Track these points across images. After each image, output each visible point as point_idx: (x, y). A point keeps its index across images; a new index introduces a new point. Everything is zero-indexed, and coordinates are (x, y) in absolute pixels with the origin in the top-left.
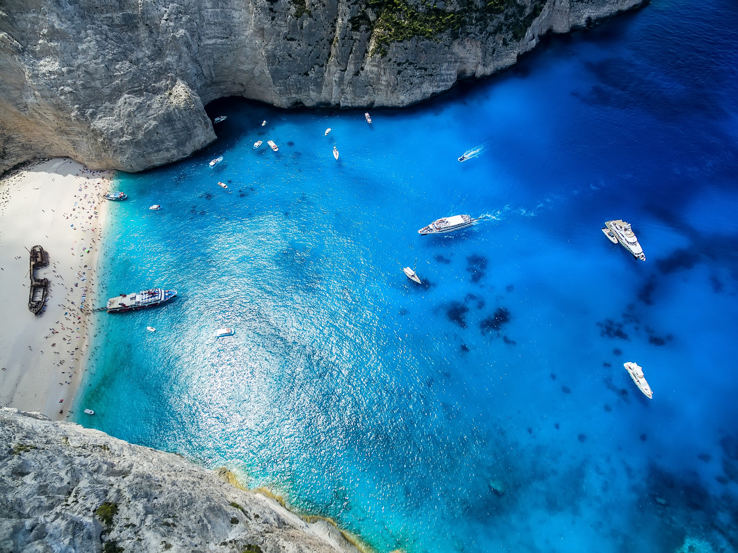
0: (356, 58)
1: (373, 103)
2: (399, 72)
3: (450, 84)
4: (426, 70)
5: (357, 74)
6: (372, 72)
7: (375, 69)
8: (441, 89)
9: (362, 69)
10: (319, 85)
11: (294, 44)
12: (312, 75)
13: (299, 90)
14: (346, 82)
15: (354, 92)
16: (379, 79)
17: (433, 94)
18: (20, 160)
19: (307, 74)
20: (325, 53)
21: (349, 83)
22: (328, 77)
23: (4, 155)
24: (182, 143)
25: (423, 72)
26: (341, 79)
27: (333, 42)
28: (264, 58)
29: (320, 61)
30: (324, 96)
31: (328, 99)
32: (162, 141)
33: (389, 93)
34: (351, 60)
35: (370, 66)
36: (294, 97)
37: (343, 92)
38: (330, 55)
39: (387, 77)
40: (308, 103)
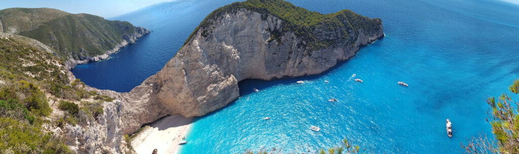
0: (299, 58)
1: (306, 74)
2: (316, 61)
3: (335, 64)
5: (300, 63)
6: (306, 62)
8: (333, 66)
9: (302, 61)
10: (284, 70)
11: (276, 55)
12: (282, 66)
13: (276, 72)
14: (295, 67)
15: (299, 71)
16: (308, 64)
17: (330, 68)
18: (163, 116)
19: (280, 66)
20: (287, 57)
21: (297, 67)
22: (288, 66)
23: (160, 114)
24: (225, 100)
25: (325, 60)
26: (294, 66)
27: (290, 53)
28: (264, 62)
29: (285, 60)
30: (286, 73)
31: (287, 74)
32: (218, 100)
33: (313, 69)
34: (298, 59)
35: (305, 60)
36: (273, 75)
37: (294, 71)
38: (289, 58)
39: (312, 63)
40: (279, 77)
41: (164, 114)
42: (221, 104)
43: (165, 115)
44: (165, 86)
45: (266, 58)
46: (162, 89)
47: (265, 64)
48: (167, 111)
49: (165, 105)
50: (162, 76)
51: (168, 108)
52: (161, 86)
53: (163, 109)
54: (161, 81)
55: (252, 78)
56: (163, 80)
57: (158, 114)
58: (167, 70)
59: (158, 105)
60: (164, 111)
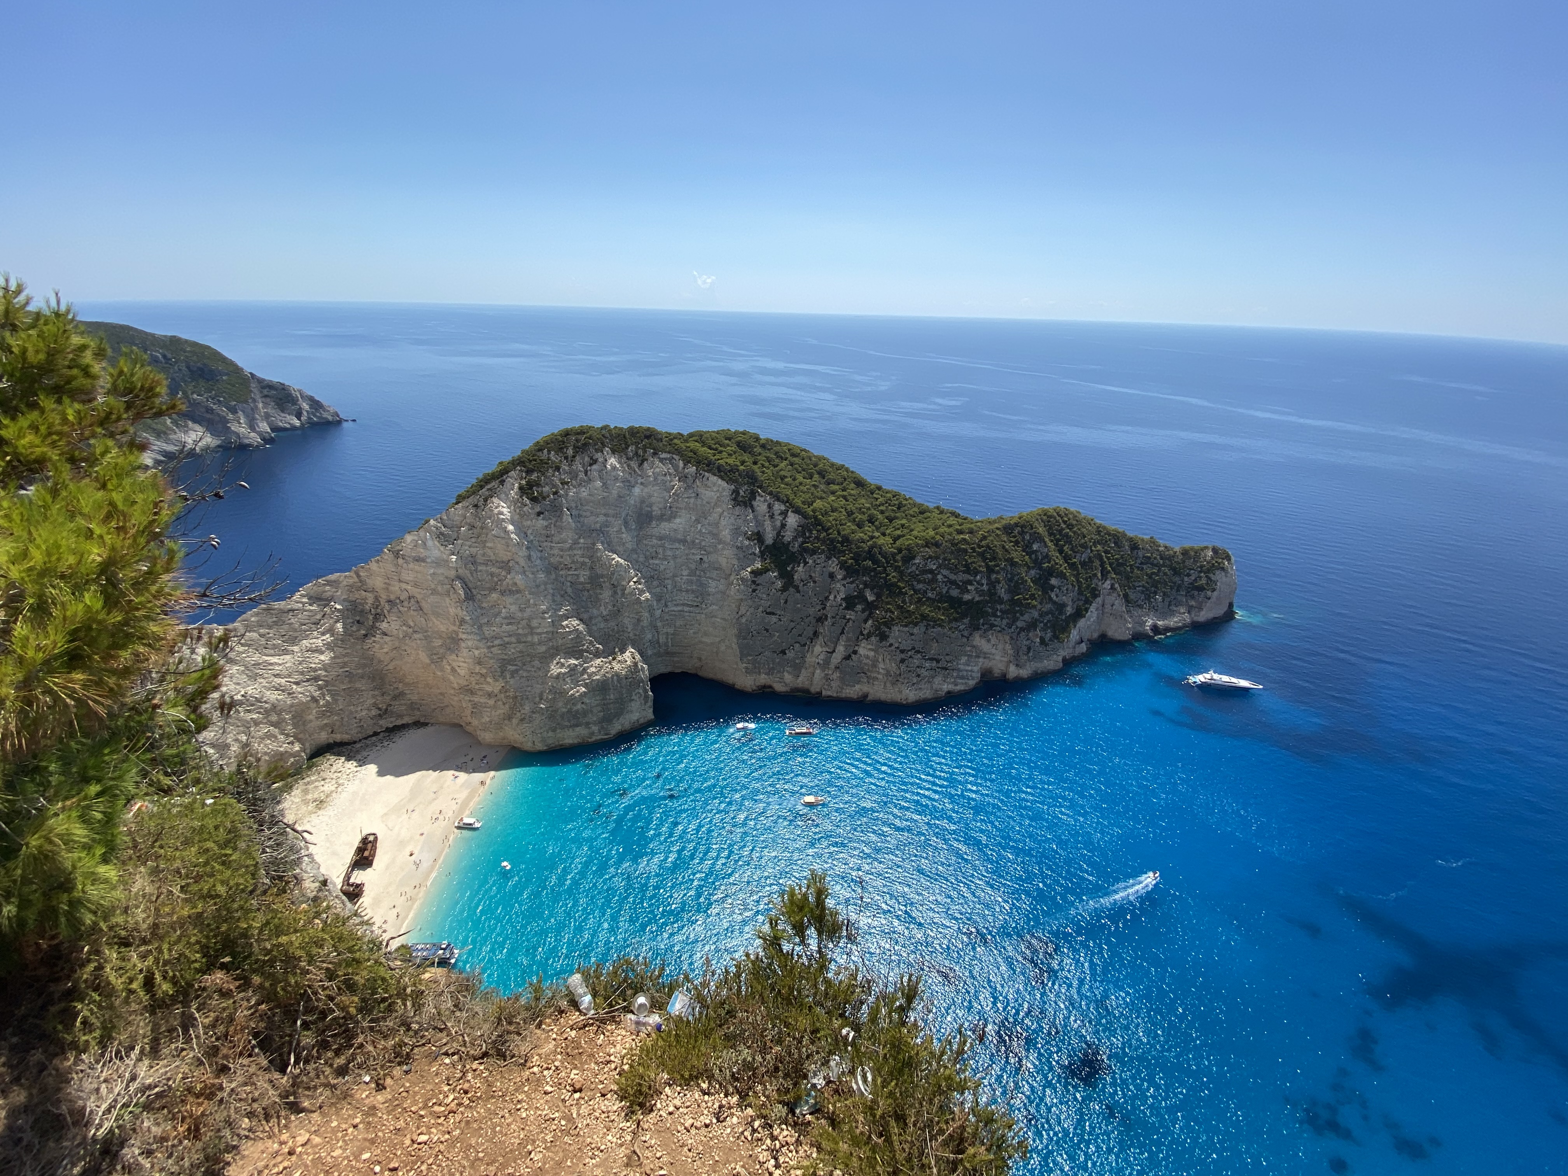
0: (848, 640)
1: (866, 696)
2: (902, 661)
3: (972, 683)
4: (938, 661)
5: (848, 658)
6: (867, 657)
7: (872, 654)
8: (959, 688)
9: (855, 652)
10: (797, 668)
11: (774, 619)
12: (790, 654)
13: (771, 672)
14: (832, 666)
15: (842, 679)
16: (874, 666)
17: (949, 692)
18: (399, 722)
19: (783, 652)
20: (810, 632)
21: (837, 668)
22: (810, 659)
23: (384, 713)
24: (607, 719)
25: (934, 664)
26: (827, 662)
27: (821, 620)
28: (735, 631)
29: (802, 640)
30: (802, 681)
31: (806, 685)
32: (585, 713)
33: (888, 685)
34: (842, 642)
35: (865, 650)
36: (763, 679)
37: (827, 678)
38: (816, 634)
39: (886, 664)
40: (779, 687)
41: (401, 716)
42: (595, 728)
43: (406, 720)
44: (392, 618)
45: (744, 620)
46: (384, 626)
47: (738, 636)
48: (412, 706)
49: (400, 686)
50: (378, 583)
51: (415, 698)
52: (378, 617)
53: (395, 698)
54: (377, 598)
55: (700, 674)
56: (384, 596)
57: (374, 712)
58: (397, 565)
59: (373, 679)
60: (399, 707)
